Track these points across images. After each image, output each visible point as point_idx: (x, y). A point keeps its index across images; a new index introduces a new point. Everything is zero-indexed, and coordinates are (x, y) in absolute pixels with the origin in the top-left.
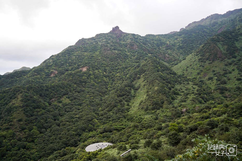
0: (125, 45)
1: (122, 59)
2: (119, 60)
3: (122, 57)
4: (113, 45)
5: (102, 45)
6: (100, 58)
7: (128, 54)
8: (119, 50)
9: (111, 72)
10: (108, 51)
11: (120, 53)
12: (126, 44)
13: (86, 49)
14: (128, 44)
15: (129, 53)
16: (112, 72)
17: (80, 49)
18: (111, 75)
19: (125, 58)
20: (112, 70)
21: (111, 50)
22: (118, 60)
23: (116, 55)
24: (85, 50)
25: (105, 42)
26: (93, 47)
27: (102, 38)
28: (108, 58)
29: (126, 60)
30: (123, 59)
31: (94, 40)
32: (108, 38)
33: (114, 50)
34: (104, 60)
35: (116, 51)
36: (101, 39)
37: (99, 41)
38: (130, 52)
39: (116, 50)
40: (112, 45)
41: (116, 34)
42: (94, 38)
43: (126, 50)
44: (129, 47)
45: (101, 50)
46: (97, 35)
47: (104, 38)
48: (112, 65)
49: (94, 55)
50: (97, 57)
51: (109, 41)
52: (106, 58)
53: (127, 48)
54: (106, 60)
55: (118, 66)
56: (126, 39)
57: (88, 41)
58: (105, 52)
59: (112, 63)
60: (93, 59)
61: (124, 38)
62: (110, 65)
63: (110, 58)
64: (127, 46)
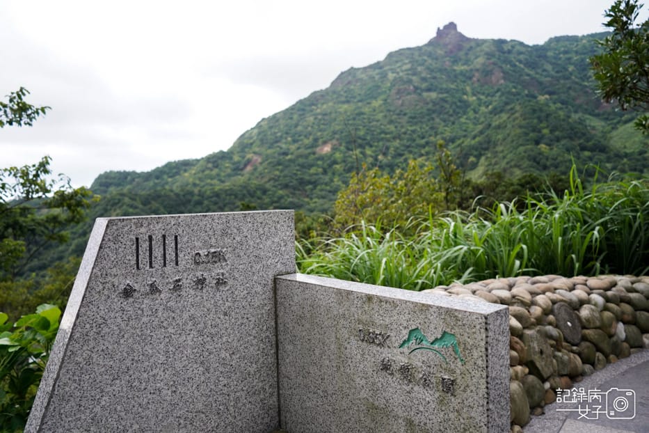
0: (467, 74)
1: (446, 116)
2: (437, 120)
3: (447, 110)
4: (429, 78)
5: (395, 79)
6: (380, 116)
7: (472, 99)
8: (442, 91)
9: (401, 155)
10: (409, 94)
11: (443, 100)
12: (471, 70)
13: (350, 96)
14: (477, 70)
15: (474, 98)
16: (406, 152)
17: (335, 96)
18: (401, 162)
19: (458, 113)
20: (408, 147)
21: (419, 91)
22: (433, 119)
23: (430, 106)
24: (346, 97)
25: (406, 70)
26: (370, 89)
27: (402, 60)
28: (405, 114)
29: (460, 117)
30: (451, 115)
31: (381, 68)
32: (420, 59)
33: (429, 90)
34: (391, 122)
35: (434, 95)
36: (399, 64)
37: (391, 69)
38: (479, 93)
39: (435, 91)
40: (424, 79)
41: (446, 45)
42: (381, 64)
43: (468, 88)
44: (478, 81)
45: (389, 96)
46: (390, 55)
47: (407, 61)
48: (410, 134)
49: (366, 110)
50: (375, 113)
51: (419, 69)
52: (398, 114)
53: (473, 84)
54: (399, 120)
55: (430, 136)
56: (473, 57)
57: (362, 73)
58: (399, 99)
59: (413, 128)
60: (359, 120)
61: (467, 54)
62: (405, 133)
63: (409, 115)
64: (474, 76)
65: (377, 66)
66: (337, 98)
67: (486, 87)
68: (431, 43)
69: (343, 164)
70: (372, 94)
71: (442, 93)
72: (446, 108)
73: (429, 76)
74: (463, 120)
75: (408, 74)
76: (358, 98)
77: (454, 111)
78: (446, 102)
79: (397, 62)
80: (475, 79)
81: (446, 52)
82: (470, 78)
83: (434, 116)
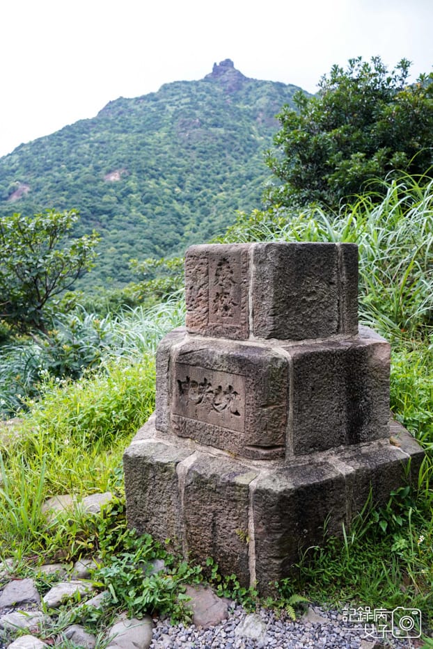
0: (251, 114)
1: (237, 154)
2: (229, 157)
3: (237, 148)
4: (213, 113)
5: (176, 112)
6: (167, 148)
7: (259, 139)
8: (229, 127)
9: (199, 189)
10: (195, 127)
11: (232, 136)
12: (255, 110)
13: (126, 125)
14: (261, 110)
15: (262, 138)
16: (203, 187)
17: (109, 125)
18: (200, 196)
19: (250, 151)
20: (204, 181)
21: (205, 125)
22: (224, 155)
23: (220, 141)
24: (122, 126)
25: (186, 104)
26: (149, 119)
27: (178, 94)
28: (194, 148)
29: (251, 156)
30: (242, 153)
31: (156, 100)
32: (198, 94)
33: (216, 125)
34: (180, 155)
35: (222, 131)
36: (176, 97)
37: (169, 102)
38: (265, 134)
39: (222, 127)
40: (207, 114)
41: (223, 83)
42: (156, 96)
43: (254, 128)
44: (263, 121)
45: (172, 128)
46: (165, 88)
47: (185, 95)
48: (204, 169)
49: (150, 140)
50: (160, 145)
51: (200, 103)
52: (187, 148)
53: (258, 123)
54: (188, 154)
55: (225, 172)
56: (254, 98)
57: (135, 104)
58: (185, 132)
59: (205, 162)
60: (144, 150)
61: (247, 94)
62: (198, 167)
63: (198, 149)
64: (258, 116)
65: (151, 97)
66: (112, 127)
67: (272, 128)
68: (207, 79)
69: (139, 193)
70: (153, 124)
71: (230, 130)
72: (236, 146)
73: (212, 111)
74: (255, 158)
75: (189, 108)
76: (137, 129)
77: (245, 148)
78: (235, 138)
79: (173, 95)
80: (259, 119)
81: (224, 90)
82: (255, 118)
83: (225, 152)
